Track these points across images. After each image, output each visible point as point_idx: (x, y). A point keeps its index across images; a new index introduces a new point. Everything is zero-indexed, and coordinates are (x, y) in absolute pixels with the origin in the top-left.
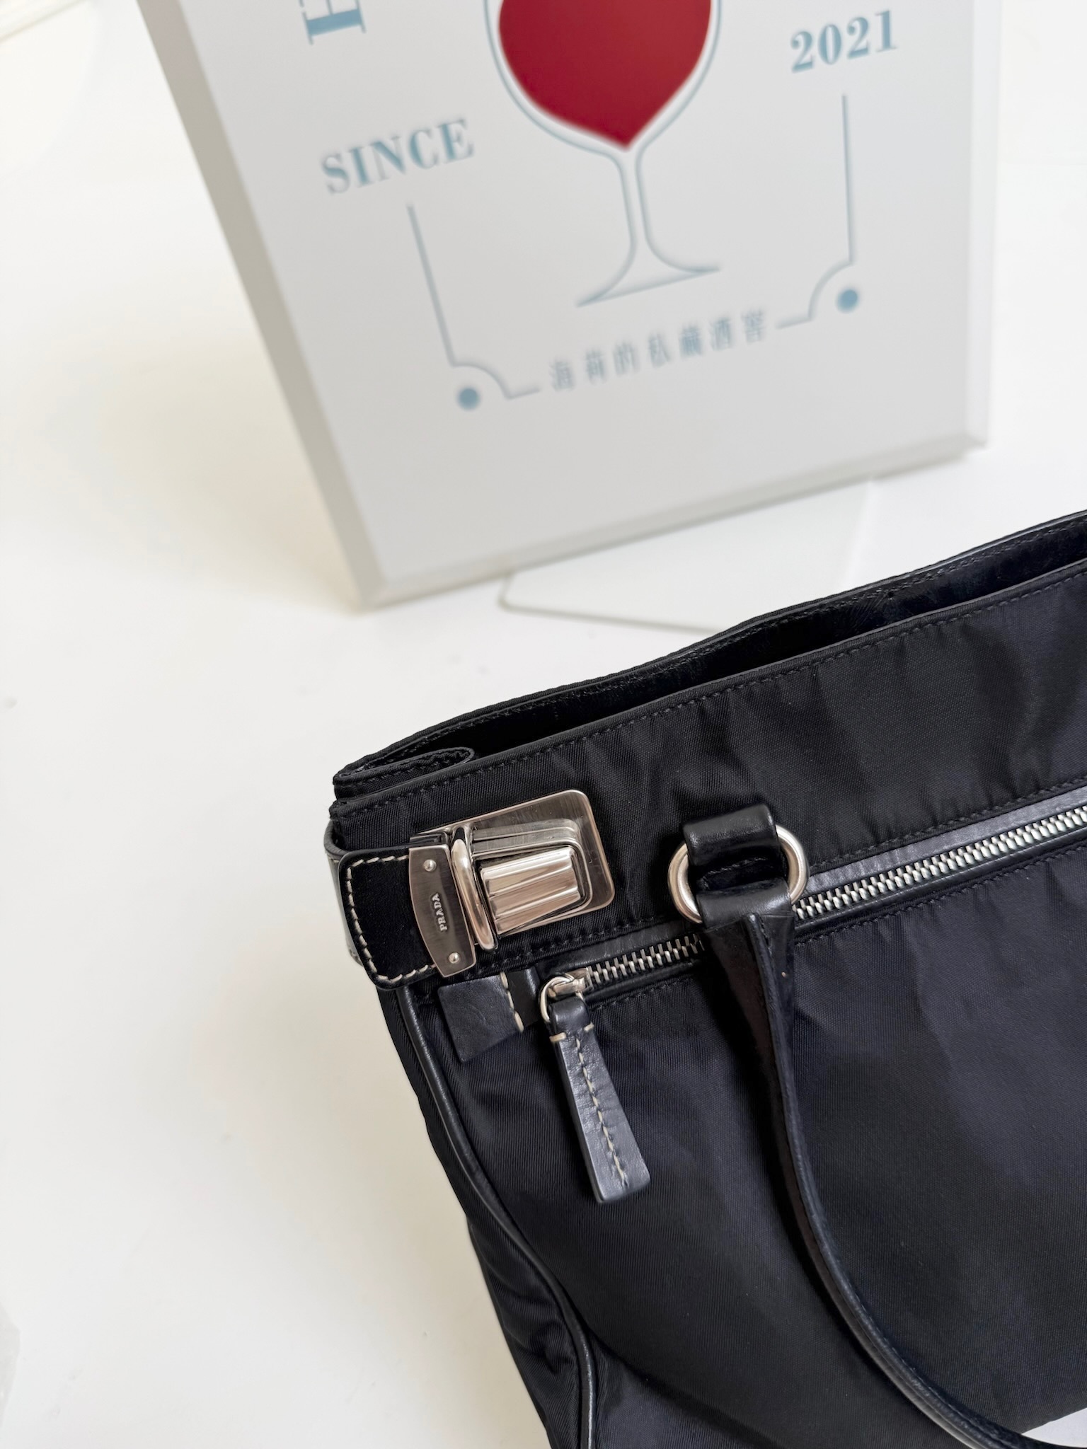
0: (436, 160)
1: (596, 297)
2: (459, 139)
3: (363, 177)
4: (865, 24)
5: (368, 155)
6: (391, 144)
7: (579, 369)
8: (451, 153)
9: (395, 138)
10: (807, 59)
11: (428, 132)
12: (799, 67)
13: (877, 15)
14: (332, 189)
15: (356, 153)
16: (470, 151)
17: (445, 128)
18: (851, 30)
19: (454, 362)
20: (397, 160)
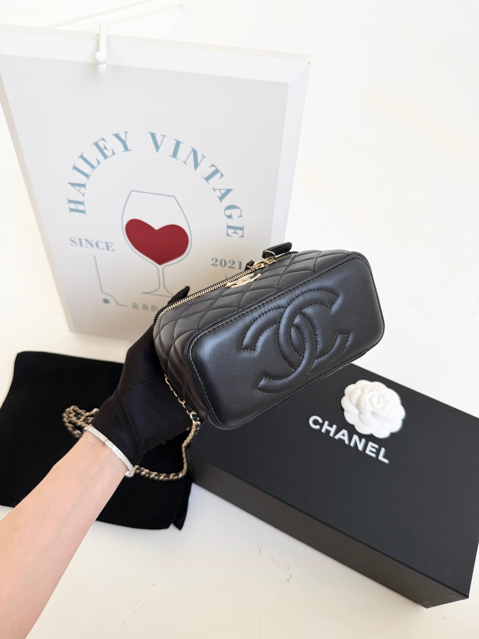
0: (103, 249)
1: (147, 293)
2: (111, 247)
3: (81, 245)
4: (234, 263)
5: (84, 242)
6: (91, 242)
7: (140, 307)
8: (108, 249)
9: (92, 241)
10: (216, 264)
11: (102, 242)
12: (213, 265)
13: (238, 262)
14: (72, 245)
15: (80, 240)
16: (114, 250)
17: (107, 244)
18: (230, 262)
19: (103, 292)
20: (92, 245)
